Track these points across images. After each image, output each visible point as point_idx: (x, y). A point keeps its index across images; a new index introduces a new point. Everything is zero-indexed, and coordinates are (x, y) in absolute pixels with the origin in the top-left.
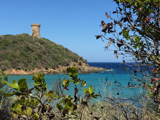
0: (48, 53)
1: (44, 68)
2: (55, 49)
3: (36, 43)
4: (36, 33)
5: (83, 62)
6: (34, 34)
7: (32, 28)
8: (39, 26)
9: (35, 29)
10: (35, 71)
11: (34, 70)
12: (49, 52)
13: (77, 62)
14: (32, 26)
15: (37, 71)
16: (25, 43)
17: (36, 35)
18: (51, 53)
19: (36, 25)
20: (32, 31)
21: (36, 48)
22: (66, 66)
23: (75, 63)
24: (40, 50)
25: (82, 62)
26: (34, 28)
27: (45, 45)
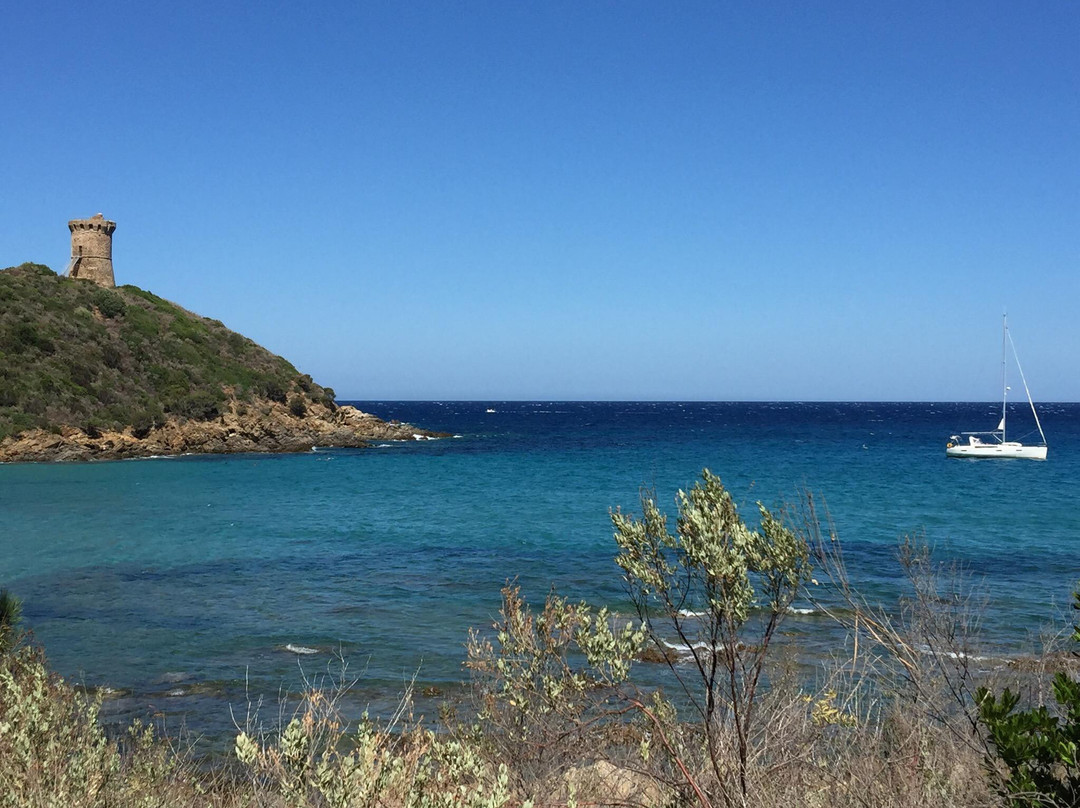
0: (133, 359)
1: (77, 430)
2: (178, 336)
3: (81, 309)
4: (90, 263)
5: (315, 401)
6: (82, 268)
7: (73, 237)
8: (109, 231)
9: (87, 245)
10: (25, 442)
11: (21, 438)
12: (140, 355)
13: (283, 400)
14: (72, 231)
15: (34, 442)
16: (16, 312)
17: (91, 272)
18: (148, 359)
19: (91, 226)
20: (75, 253)
21: (71, 336)
22: (201, 419)
23: (271, 403)
24: (93, 344)
25: (309, 401)
26: (82, 236)
27: (125, 321)
